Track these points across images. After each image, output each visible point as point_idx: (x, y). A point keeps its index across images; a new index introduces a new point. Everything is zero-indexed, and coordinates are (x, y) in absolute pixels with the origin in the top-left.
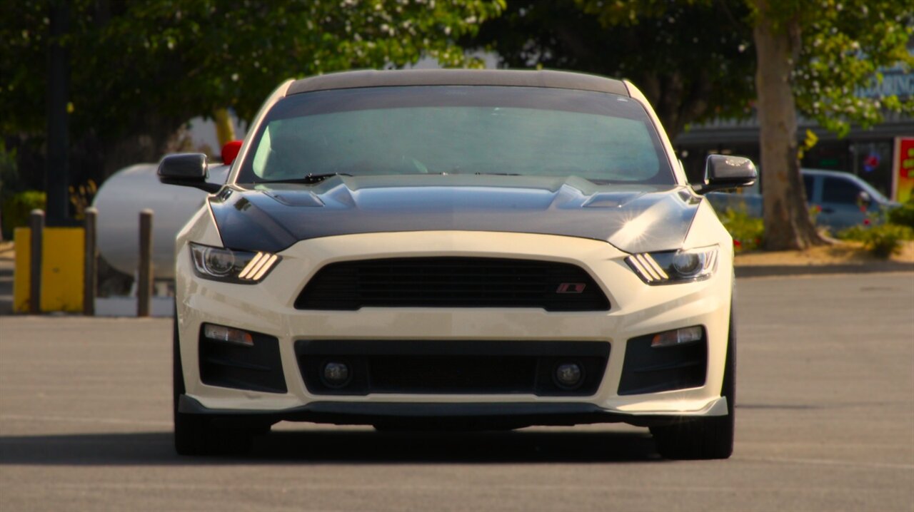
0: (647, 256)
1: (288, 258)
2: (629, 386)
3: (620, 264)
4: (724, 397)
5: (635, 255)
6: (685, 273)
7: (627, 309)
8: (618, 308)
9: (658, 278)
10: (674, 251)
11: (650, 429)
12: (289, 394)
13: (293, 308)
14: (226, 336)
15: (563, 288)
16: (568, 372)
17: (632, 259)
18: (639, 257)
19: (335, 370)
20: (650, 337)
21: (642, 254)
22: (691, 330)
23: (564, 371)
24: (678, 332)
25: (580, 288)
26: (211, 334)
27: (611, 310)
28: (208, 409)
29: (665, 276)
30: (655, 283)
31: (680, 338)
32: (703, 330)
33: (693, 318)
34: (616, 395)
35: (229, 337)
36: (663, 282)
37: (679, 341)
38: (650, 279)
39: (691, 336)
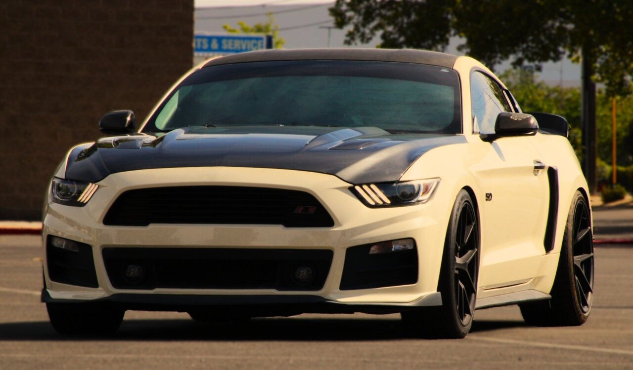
0: (373, 186)
1: (103, 186)
2: (349, 283)
3: (345, 193)
4: (439, 293)
5: (361, 186)
6: (404, 199)
7: (346, 226)
8: (340, 225)
9: (380, 202)
10: (393, 182)
11: (402, 314)
12: (99, 288)
13: (102, 224)
14: (64, 245)
15: (299, 210)
16: (303, 273)
17: (358, 188)
18: (365, 187)
19: (134, 271)
20: (368, 246)
21: (368, 185)
22: (404, 242)
23: (302, 272)
24: (393, 242)
25: (312, 210)
26: (56, 243)
27: (334, 227)
28: (54, 299)
29: (388, 201)
30: (377, 206)
31: (394, 247)
32: (413, 241)
33: (405, 232)
34: (339, 290)
35: (65, 246)
36: (384, 205)
37: (393, 249)
38: (373, 203)
39: (405, 246)
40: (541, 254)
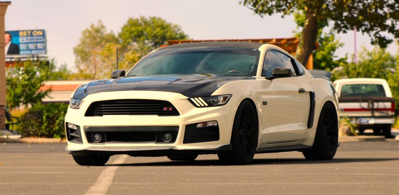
0: (200, 98)
3: (185, 101)
4: (231, 144)
5: (194, 98)
6: (215, 104)
8: (183, 115)
9: (203, 105)
12: (84, 144)
15: (165, 109)
17: (192, 99)
18: (196, 99)
19: (97, 137)
20: (196, 124)
22: (213, 122)
24: (208, 122)
25: (171, 109)
27: (179, 116)
29: (206, 105)
30: (201, 107)
32: (217, 122)
33: (213, 118)
34: (182, 144)
36: (205, 106)
37: (208, 126)
38: (199, 105)
39: (213, 124)
40: (304, 129)
